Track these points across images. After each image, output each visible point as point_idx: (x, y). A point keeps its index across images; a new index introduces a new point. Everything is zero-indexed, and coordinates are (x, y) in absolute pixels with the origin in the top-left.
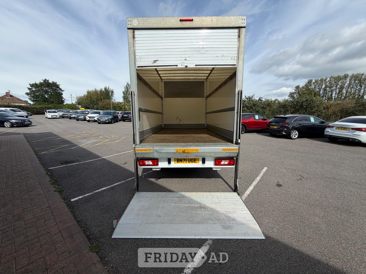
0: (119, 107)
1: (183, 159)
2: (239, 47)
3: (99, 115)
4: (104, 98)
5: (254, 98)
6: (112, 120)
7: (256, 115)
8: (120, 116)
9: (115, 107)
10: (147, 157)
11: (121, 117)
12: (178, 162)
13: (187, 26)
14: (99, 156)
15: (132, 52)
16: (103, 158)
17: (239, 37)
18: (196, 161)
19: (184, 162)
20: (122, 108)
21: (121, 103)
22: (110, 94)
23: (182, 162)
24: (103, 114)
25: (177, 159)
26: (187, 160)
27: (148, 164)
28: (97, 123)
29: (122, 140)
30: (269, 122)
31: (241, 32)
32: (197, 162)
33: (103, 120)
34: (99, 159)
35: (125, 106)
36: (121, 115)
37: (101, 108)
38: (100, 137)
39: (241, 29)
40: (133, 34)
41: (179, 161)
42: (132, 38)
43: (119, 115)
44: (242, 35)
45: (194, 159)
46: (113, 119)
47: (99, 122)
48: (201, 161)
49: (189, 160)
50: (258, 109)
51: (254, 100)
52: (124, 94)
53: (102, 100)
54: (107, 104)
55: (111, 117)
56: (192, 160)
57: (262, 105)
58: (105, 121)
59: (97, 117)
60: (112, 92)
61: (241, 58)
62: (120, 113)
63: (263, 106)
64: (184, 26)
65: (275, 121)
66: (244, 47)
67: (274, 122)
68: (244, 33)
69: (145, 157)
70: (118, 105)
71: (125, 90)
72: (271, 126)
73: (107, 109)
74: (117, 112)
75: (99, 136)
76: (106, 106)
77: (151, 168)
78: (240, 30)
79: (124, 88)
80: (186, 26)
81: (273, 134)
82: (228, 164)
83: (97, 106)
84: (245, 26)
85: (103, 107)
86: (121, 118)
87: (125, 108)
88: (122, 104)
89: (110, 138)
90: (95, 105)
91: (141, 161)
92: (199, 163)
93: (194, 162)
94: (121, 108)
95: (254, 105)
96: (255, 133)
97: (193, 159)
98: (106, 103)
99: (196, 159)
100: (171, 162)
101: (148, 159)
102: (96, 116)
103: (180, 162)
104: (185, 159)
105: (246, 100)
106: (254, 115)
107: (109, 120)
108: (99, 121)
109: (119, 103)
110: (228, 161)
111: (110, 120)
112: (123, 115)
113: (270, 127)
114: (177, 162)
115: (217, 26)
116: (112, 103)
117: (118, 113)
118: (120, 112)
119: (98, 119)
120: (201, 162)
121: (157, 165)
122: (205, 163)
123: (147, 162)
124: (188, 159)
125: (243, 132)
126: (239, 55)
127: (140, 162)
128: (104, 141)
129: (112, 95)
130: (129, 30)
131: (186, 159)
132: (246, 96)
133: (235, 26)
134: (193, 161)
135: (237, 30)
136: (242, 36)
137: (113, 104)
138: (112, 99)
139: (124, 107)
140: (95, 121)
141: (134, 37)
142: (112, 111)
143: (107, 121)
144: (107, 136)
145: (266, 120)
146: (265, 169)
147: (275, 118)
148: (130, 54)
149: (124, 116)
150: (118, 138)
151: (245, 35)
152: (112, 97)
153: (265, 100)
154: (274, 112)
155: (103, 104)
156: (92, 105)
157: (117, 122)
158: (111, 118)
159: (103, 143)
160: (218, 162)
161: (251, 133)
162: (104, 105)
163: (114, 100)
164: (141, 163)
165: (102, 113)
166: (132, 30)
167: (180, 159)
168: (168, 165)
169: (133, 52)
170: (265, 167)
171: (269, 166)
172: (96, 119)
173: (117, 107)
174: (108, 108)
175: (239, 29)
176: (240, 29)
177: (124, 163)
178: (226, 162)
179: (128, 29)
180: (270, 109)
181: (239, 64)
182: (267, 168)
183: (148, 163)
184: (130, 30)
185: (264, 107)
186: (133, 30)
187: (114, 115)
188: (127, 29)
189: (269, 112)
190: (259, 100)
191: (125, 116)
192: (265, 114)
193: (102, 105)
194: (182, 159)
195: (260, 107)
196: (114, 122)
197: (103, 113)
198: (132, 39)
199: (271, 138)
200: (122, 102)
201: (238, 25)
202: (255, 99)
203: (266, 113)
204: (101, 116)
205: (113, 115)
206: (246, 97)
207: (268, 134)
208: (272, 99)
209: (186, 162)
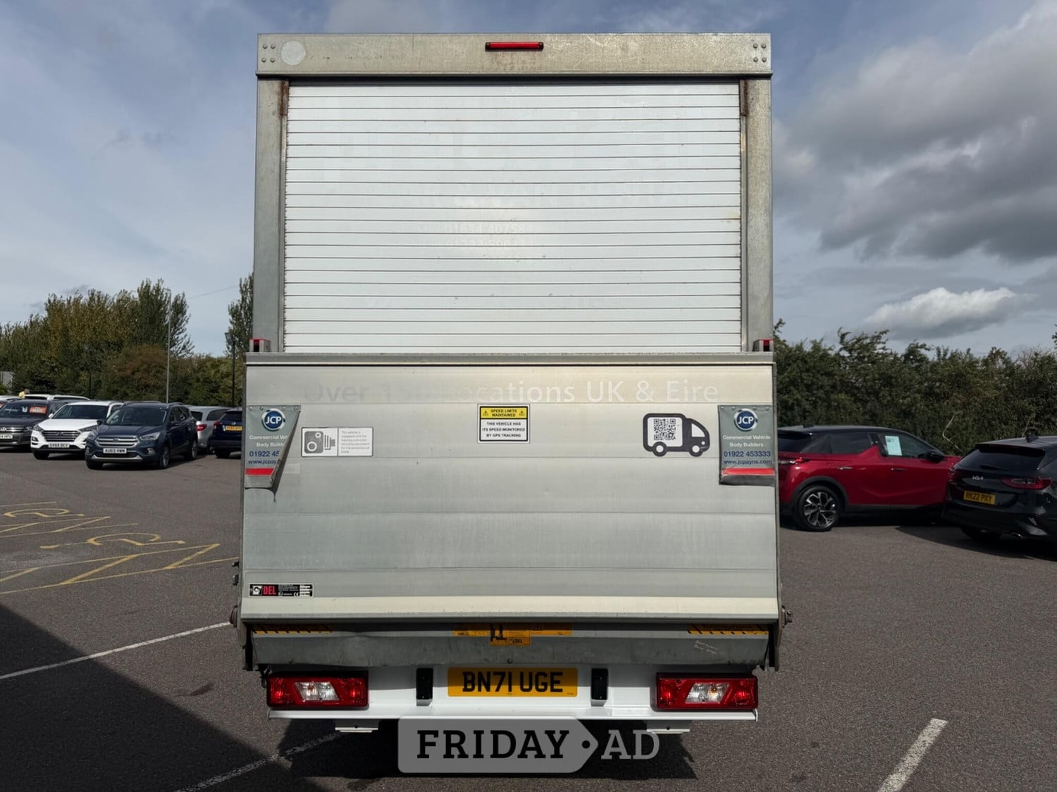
0: (207, 381)
1: (496, 673)
2: (749, 155)
3: (100, 423)
4: (134, 340)
5: (883, 348)
6: (162, 452)
7: (887, 437)
8: (203, 429)
9: (185, 380)
10: (313, 661)
11: (210, 433)
12: (469, 687)
13: (517, 70)
14: (72, 649)
15: (273, 171)
16: (90, 660)
17: (745, 113)
18: (558, 682)
19: (498, 690)
20: (219, 386)
21: (216, 363)
22: (168, 318)
23: (488, 689)
24: (120, 418)
25: (465, 674)
26: (516, 678)
27: (314, 699)
28: (84, 462)
29: (201, 558)
30: (958, 470)
31: (750, 97)
32: (565, 688)
33: (116, 451)
34: (72, 661)
35: (233, 379)
36: (211, 424)
37: (115, 387)
38: (91, 541)
39: (751, 83)
40: (282, 100)
41: (476, 681)
42: (273, 114)
43: (198, 423)
44: (758, 109)
45: (553, 674)
46: (166, 443)
47: (92, 458)
48: (585, 685)
49: (526, 679)
50: (906, 402)
51: (885, 356)
52: (238, 319)
53: (125, 349)
54: (145, 366)
55: (157, 435)
56: (541, 679)
57: (927, 380)
58: (128, 455)
59: (85, 435)
60: (179, 308)
61: (761, 202)
62: (205, 417)
63: (931, 388)
64: (502, 68)
65: (983, 467)
66: (768, 154)
67: (980, 475)
68: (768, 101)
69: (298, 660)
70: (199, 375)
71: (244, 299)
72: (966, 492)
73: (143, 390)
74: (193, 408)
75: (82, 535)
76: (137, 376)
77: (332, 723)
78: (746, 89)
79: (239, 289)
80: (512, 68)
81: (983, 531)
82: (722, 701)
83: (93, 376)
84: (768, 71)
85: (125, 380)
86: (210, 439)
87: (233, 387)
88: (223, 368)
89: (140, 549)
90: (82, 373)
91: (281, 681)
92: (574, 694)
93: (553, 690)
94: (215, 390)
95: (888, 381)
96: (892, 530)
97: (545, 675)
98: (143, 363)
99: (560, 674)
100: (435, 690)
101: (318, 673)
102: (85, 430)
103: (480, 690)
104: (503, 674)
105: (843, 358)
106: (879, 435)
107: (145, 451)
108: (95, 457)
109: (208, 364)
110: (723, 689)
111: (151, 452)
112: (219, 427)
113: (965, 498)
114: (466, 690)
115: (647, 71)
116: (173, 362)
117: (198, 416)
118: (205, 410)
119: (93, 444)
120: (584, 692)
121: (363, 703)
122: (605, 697)
123: (310, 688)
124: (522, 674)
125: (828, 524)
126: (750, 187)
127: (276, 690)
128: (105, 563)
129: (176, 324)
130: (264, 83)
131: (510, 674)
132: (843, 336)
133: (724, 70)
134: (545, 684)
135: (733, 89)
136: (760, 110)
137: (176, 368)
138: (173, 344)
139: (231, 382)
140: (75, 454)
141: (283, 111)
142: (167, 405)
143: (135, 454)
144: (129, 537)
145: (942, 462)
146: (937, 725)
147: (981, 451)
148: (262, 179)
149: (226, 428)
150: (181, 546)
151: (770, 108)
152: (172, 335)
153: (939, 355)
154: (990, 416)
155: (127, 366)
156: (66, 372)
157: (187, 458)
158: (157, 441)
159: (101, 574)
160: (674, 691)
161: (866, 529)
162: (129, 372)
163: (184, 347)
164: (280, 694)
165: (115, 415)
166: (276, 85)
167: (480, 674)
168: (418, 705)
169: (277, 169)
170: (934, 717)
171: (956, 711)
172: (79, 442)
173: (196, 384)
174: (147, 386)
175: (742, 82)
176: (746, 84)
177: (198, 688)
178: (714, 690)
179: (261, 77)
180: (964, 399)
181: (751, 223)
182: (942, 723)
183: (315, 692)
184: (270, 82)
185: (937, 390)
186: (283, 84)
187: (174, 425)
188: (256, 77)
189: (964, 417)
190: (907, 356)
191: (228, 432)
192: (942, 426)
193: (120, 370)
194: (489, 674)
195: (918, 392)
196: (173, 462)
197: (120, 415)
198: (275, 118)
199: (971, 552)
200: (224, 355)
201: (736, 69)
202: (889, 351)
203: (950, 423)
204: (107, 427)
205: (169, 426)
206: (847, 338)
207: (958, 533)
208: (971, 352)
209: (510, 690)
